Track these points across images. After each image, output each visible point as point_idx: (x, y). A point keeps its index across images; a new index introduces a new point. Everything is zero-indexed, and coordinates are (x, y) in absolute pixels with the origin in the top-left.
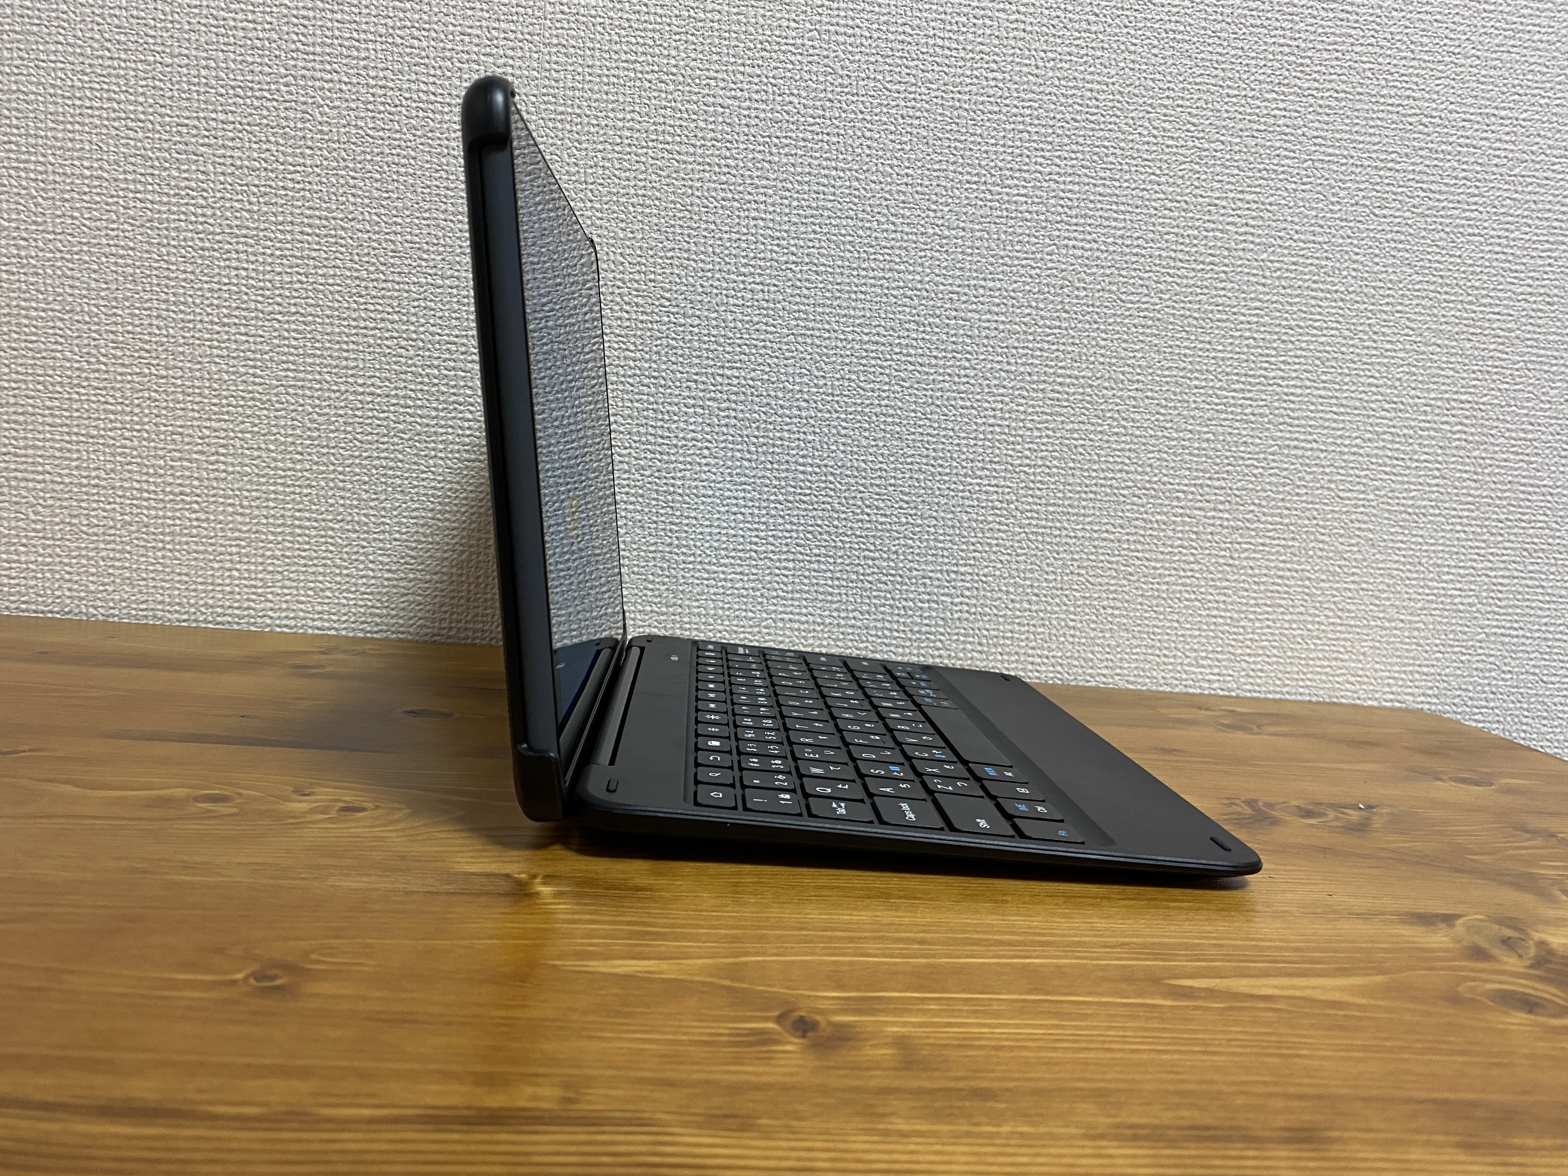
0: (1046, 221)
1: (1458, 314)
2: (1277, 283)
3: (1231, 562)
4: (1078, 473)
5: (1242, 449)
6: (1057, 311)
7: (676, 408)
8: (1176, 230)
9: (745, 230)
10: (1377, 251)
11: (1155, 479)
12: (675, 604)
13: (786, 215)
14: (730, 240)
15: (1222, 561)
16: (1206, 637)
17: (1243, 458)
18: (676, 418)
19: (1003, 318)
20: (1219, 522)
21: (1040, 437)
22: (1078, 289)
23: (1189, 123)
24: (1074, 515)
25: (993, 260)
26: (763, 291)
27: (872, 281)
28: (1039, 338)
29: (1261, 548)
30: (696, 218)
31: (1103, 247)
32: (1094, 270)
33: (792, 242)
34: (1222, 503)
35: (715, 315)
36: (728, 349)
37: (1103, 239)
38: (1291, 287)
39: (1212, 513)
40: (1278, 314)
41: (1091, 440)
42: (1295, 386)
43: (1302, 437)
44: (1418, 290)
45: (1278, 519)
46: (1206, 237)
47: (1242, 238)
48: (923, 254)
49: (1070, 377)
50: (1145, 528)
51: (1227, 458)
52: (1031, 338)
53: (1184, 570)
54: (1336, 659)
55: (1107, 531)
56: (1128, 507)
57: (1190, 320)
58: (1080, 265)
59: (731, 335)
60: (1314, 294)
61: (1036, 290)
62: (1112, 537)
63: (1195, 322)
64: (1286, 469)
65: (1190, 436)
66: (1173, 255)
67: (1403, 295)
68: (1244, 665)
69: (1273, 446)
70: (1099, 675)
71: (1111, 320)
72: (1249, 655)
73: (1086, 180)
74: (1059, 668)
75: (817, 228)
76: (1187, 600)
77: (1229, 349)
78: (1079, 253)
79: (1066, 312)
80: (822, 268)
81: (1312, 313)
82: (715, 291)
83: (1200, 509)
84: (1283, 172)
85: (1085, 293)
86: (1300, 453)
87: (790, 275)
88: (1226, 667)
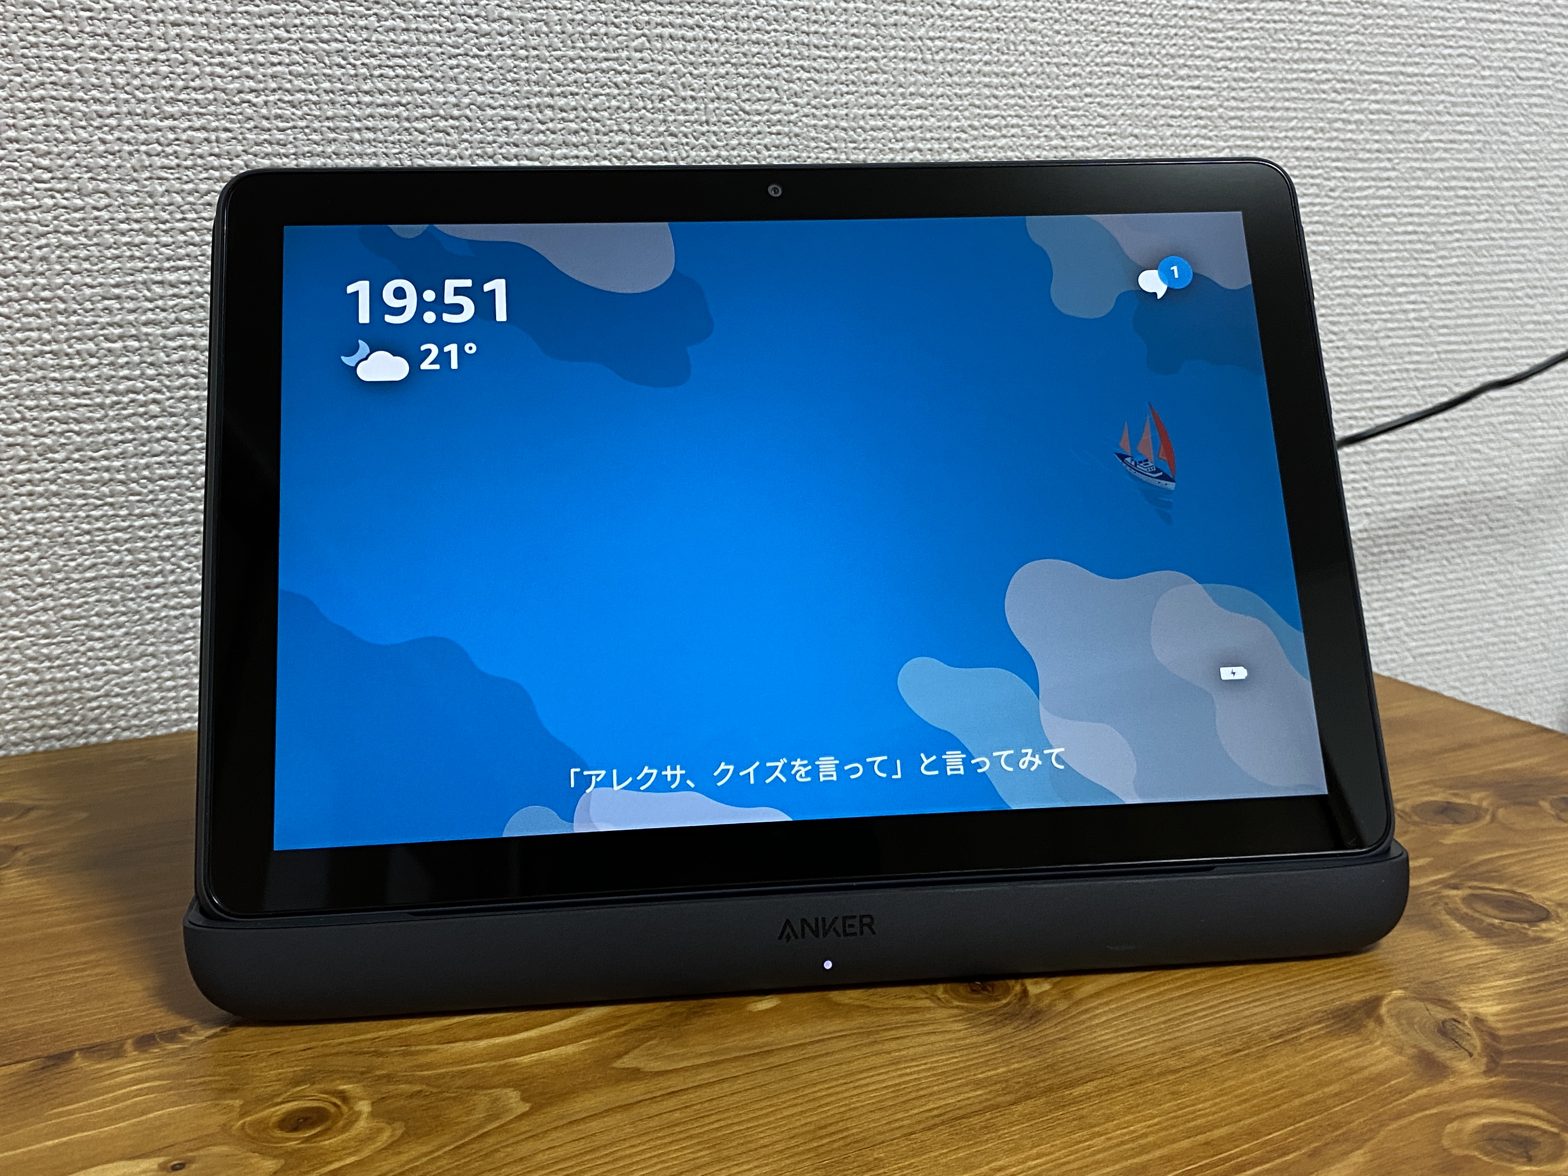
1: (1155, 92)
2: (941, 69)
6: (660, 134)
7: (91, 345)
9: (162, 45)
10: (1057, 15)
12: (143, 655)
13: (228, 14)
14: (139, 62)
18: (94, 361)
19: (586, 152)
22: (684, 99)
25: (559, 65)
26: (207, 140)
27: (382, 110)
30: (73, 29)
31: (711, 35)
32: (703, 70)
33: (245, 58)
35: (133, 187)
36: (165, 239)
37: (710, 22)
38: (958, 72)
40: (947, 113)
44: (1108, 65)
46: (845, 10)
48: (454, 62)
57: (837, 132)
58: (683, 64)
59: (165, 216)
60: (987, 80)
61: (626, 106)
66: (806, 39)
67: (1090, 72)
71: (734, 142)
75: (282, 33)
78: (679, 45)
80: (300, 96)
81: (986, 108)
82: (127, 148)
85: (694, 105)
87: (249, 111)
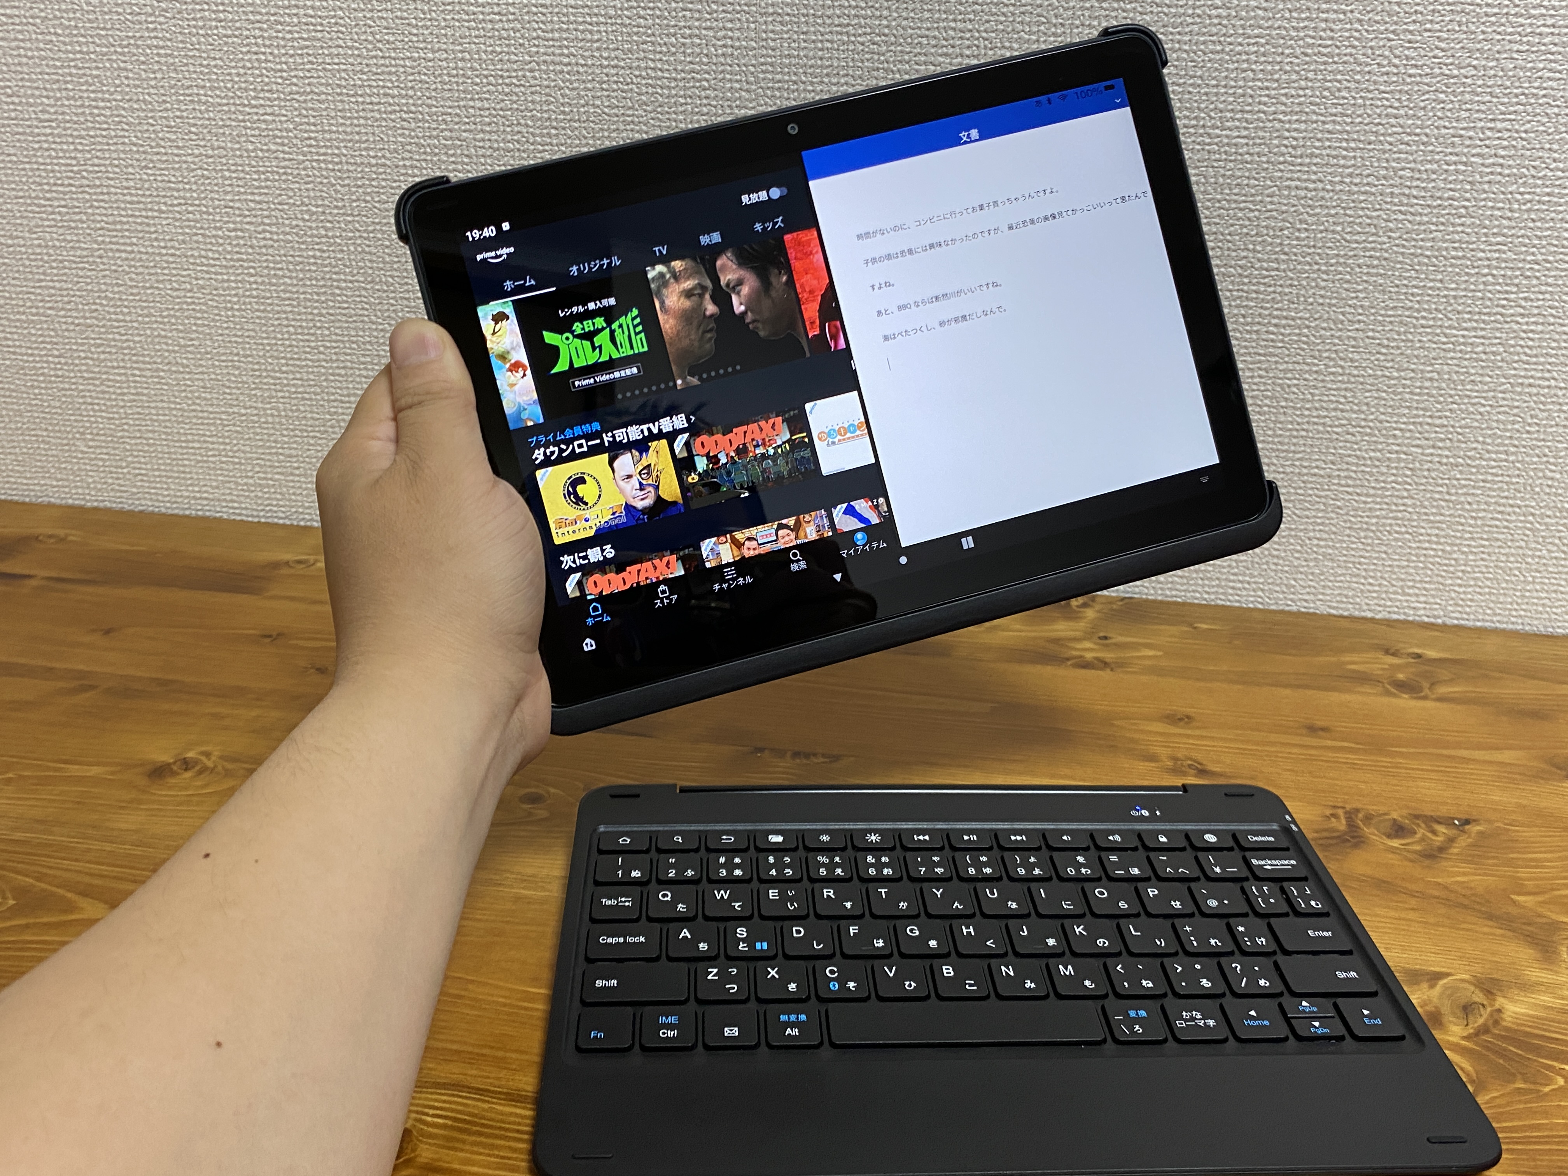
0: (1268, 162)
2: (1526, 216)
3: (1447, 497)
4: (1289, 411)
5: (1468, 387)
6: (1276, 253)
8: (1412, 165)
11: (1371, 417)
15: (1437, 496)
16: (1415, 568)
17: (1469, 397)
20: (1437, 459)
21: (1252, 377)
22: (1299, 230)
23: (1437, 48)
24: (1283, 451)
25: (1209, 204)
28: (1255, 281)
29: (1482, 484)
31: (1329, 187)
32: (1318, 210)
34: (1442, 440)
37: (1329, 178)
38: (1541, 219)
39: (1431, 451)
40: (1524, 249)
41: (1305, 380)
42: (1536, 323)
43: (1539, 375)
45: (1503, 456)
46: (1446, 171)
47: (1488, 170)
49: (1286, 318)
50: (1357, 465)
51: (1451, 396)
52: (1246, 280)
53: (1396, 505)
54: (1555, 591)
55: (1317, 467)
56: (1341, 444)
57: (1421, 258)
58: (1303, 206)
61: (1253, 233)
62: (1322, 472)
63: (1426, 260)
64: (1517, 407)
65: (1412, 375)
66: (1407, 191)
68: (1453, 595)
69: (1504, 384)
70: (1300, 600)
71: (1333, 261)
72: (1460, 586)
73: (1314, 118)
74: (1260, 593)
76: (1397, 532)
77: (1463, 286)
78: (1302, 193)
79: (1285, 254)
83: (1418, 446)
84: (1544, 96)
85: (1306, 234)
86: (1535, 390)
88: (1433, 596)
